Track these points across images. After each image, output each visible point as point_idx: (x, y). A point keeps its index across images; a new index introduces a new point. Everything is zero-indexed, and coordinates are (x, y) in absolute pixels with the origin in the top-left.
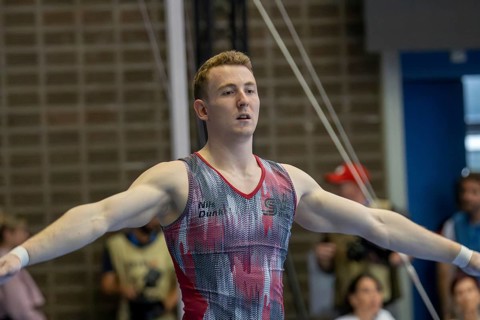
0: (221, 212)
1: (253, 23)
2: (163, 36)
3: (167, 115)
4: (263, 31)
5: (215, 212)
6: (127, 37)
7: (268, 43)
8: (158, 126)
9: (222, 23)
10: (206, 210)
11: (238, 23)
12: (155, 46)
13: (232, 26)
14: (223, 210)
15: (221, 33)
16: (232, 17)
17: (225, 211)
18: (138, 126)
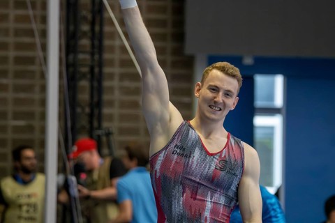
0: (186, 156)
1: (107, 29)
2: (44, 34)
3: (44, 89)
4: (114, 35)
5: (183, 154)
6: (17, 33)
7: (117, 43)
8: (37, 96)
9: (85, 28)
10: (178, 151)
11: (97, 28)
12: (38, 40)
13: (93, 30)
14: (189, 156)
15: (85, 33)
16: (93, 24)
17: (190, 157)
18: (22, 95)
